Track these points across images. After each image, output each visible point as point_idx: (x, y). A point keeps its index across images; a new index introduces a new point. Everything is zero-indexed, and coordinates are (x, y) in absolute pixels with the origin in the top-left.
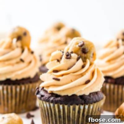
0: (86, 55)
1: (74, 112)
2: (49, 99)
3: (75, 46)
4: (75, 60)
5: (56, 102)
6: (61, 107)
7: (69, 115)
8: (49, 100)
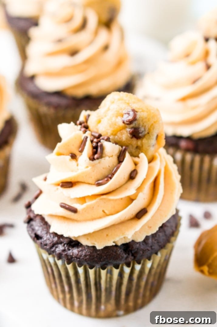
0: (139, 142)
1: (109, 275)
2: (54, 248)
3: (114, 119)
4: (115, 160)
5: (70, 260)
6: (81, 270)
7: (98, 280)
8: (54, 251)
